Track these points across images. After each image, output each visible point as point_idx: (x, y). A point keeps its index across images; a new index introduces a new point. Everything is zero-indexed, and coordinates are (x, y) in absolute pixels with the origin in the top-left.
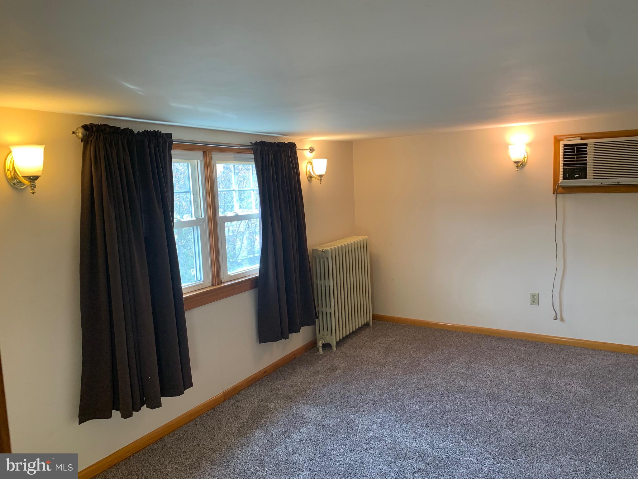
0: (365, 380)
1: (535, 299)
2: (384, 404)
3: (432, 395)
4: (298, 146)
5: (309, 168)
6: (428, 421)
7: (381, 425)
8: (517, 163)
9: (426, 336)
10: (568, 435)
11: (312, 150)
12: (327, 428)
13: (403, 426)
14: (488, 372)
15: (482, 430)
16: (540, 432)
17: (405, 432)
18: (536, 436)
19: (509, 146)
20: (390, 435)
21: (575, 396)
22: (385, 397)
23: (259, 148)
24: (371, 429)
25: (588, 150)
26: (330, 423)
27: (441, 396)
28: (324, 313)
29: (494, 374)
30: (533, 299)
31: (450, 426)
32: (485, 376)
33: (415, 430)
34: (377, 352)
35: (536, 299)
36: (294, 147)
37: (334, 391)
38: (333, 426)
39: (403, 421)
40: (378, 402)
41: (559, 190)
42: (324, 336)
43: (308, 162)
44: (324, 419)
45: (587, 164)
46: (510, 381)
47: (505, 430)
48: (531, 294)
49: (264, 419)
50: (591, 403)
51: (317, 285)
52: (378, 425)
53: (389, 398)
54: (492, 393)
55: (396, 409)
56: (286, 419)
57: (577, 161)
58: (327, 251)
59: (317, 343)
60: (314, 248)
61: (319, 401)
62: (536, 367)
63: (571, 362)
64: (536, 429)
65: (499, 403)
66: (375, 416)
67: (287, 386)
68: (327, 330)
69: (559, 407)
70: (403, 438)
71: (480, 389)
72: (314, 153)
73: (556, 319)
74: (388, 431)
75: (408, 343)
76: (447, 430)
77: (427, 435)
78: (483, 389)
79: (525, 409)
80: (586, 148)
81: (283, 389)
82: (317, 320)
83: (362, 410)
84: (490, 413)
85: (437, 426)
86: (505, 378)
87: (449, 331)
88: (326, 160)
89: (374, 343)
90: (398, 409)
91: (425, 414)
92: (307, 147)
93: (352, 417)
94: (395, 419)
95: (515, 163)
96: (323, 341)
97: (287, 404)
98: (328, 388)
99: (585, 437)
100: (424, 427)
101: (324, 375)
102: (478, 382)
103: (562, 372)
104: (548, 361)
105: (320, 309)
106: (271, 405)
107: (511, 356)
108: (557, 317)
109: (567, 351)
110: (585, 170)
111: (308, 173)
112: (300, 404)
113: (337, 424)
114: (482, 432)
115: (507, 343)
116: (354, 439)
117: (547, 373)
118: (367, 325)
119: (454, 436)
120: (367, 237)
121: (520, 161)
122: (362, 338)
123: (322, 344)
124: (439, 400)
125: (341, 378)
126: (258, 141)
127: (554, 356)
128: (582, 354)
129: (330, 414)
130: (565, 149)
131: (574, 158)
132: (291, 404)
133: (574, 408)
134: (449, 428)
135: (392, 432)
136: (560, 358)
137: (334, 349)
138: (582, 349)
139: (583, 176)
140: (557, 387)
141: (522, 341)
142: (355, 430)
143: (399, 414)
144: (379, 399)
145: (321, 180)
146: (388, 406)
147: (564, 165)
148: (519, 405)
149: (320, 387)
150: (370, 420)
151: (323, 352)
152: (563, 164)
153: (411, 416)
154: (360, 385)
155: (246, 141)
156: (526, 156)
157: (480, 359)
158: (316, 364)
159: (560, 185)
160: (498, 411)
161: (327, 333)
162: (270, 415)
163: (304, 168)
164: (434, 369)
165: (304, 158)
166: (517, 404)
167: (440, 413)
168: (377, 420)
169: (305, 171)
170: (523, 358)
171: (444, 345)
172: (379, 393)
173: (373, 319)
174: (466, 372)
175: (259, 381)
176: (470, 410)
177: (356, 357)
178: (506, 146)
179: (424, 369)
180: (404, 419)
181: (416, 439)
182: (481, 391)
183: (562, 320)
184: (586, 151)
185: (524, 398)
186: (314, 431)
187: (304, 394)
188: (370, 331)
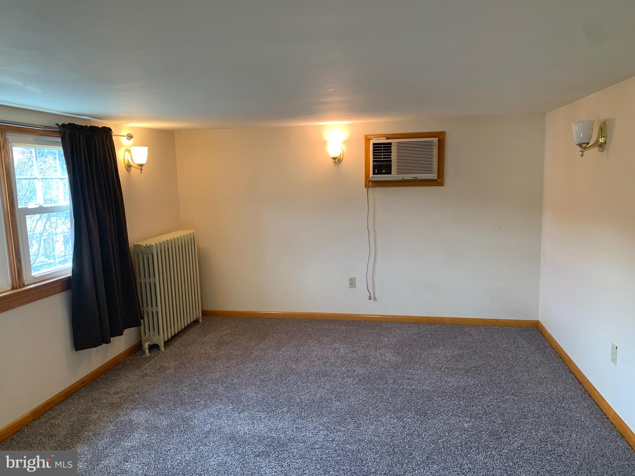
0: (198, 376)
1: (352, 283)
2: (219, 396)
3: (267, 380)
4: (114, 132)
5: (127, 156)
6: (265, 406)
7: (219, 417)
8: (334, 159)
9: (257, 326)
10: (387, 398)
11: (130, 137)
12: (161, 430)
13: (241, 414)
14: (316, 352)
15: (315, 405)
16: (364, 399)
17: (243, 420)
18: (361, 403)
19: (327, 143)
20: (228, 425)
21: (390, 364)
22: (221, 389)
23: (68, 132)
24: (208, 423)
25: (392, 149)
26: (164, 424)
27: (275, 381)
28: (150, 312)
29: (322, 354)
30: (350, 282)
31: (286, 407)
32: (314, 356)
33: (252, 416)
34: (209, 347)
35: (354, 282)
36: (109, 132)
37: (166, 391)
38: (167, 426)
39: (240, 409)
40: (213, 395)
41: (370, 184)
42: (150, 337)
43: (125, 151)
44: (157, 421)
45: (391, 161)
46: (335, 358)
47: (335, 402)
48: (349, 278)
49: (86, 433)
50: (402, 368)
51: (141, 283)
52: (215, 418)
53: (225, 390)
54: (321, 371)
55: (232, 399)
56: (113, 428)
57: (384, 158)
58: (151, 246)
59: (143, 345)
60: (136, 244)
61: (150, 404)
62: (356, 343)
63: (384, 335)
64: (361, 397)
65: (327, 379)
66: (212, 409)
67: (111, 394)
68: (154, 330)
69: (377, 375)
70: (241, 426)
71: (310, 369)
72: (132, 140)
73: (370, 299)
74: (226, 422)
75: (239, 335)
76: (283, 411)
77: (264, 419)
78: (313, 369)
79: (349, 381)
80: (391, 147)
81: (107, 398)
82: (142, 321)
83: (198, 405)
84: (321, 390)
85: (274, 409)
86: (331, 356)
87: (278, 319)
88: (147, 148)
89: (205, 338)
90: (235, 399)
91: (261, 400)
92: (125, 132)
93: (188, 414)
94: (232, 409)
95: (332, 159)
96: (150, 342)
97: (112, 413)
98: (159, 389)
99: (400, 398)
100: (261, 412)
101: (153, 377)
102: (308, 363)
103: (378, 345)
104: (365, 337)
105: (145, 309)
106: (94, 416)
107: (335, 335)
108: (371, 297)
109: (380, 327)
110: (390, 166)
111: (126, 162)
112: (129, 409)
113: (172, 423)
114: (315, 408)
115: (330, 324)
116: (191, 435)
117: (365, 347)
118: (196, 322)
119: (290, 416)
120: (194, 231)
121: (337, 157)
122: (192, 335)
123: (149, 346)
124: (273, 385)
125: (172, 377)
126: (66, 123)
127: (370, 331)
128: (392, 327)
129: (163, 415)
130: (374, 147)
131: (381, 155)
132: (118, 411)
133: (390, 374)
134: (285, 409)
135: (230, 422)
136: (375, 333)
137: (163, 349)
138: (391, 323)
139: (389, 171)
140: (374, 358)
141: (343, 321)
142: (191, 426)
143: (236, 403)
144: (214, 393)
145: (141, 170)
146: (223, 398)
147: (374, 161)
148: (345, 378)
149: (150, 389)
150: (206, 414)
151: (150, 354)
152: (372, 161)
153: (248, 403)
154: (193, 382)
155: (52, 122)
156: (342, 153)
157: (307, 341)
158: (143, 367)
159: (370, 179)
160: (328, 387)
161: (154, 334)
162: (93, 426)
163: (121, 156)
164: (267, 356)
165: (121, 145)
166: (343, 378)
167: (276, 396)
168: (213, 413)
169: (123, 160)
170: (345, 337)
171: (274, 332)
172: (214, 387)
173: (202, 315)
174: (296, 355)
175: (77, 393)
176: (303, 389)
177: (187, 355)
178: (324, 143)
179: (257, 357)
180: (241, 407)
181: (254, 424)
182: (311, 370)
183: (375, 299)
184: (391, 150)
185: (349, 371)
186: (146, 435)
187: (131, 399)
188: (200, 327)
